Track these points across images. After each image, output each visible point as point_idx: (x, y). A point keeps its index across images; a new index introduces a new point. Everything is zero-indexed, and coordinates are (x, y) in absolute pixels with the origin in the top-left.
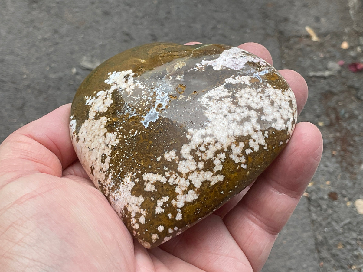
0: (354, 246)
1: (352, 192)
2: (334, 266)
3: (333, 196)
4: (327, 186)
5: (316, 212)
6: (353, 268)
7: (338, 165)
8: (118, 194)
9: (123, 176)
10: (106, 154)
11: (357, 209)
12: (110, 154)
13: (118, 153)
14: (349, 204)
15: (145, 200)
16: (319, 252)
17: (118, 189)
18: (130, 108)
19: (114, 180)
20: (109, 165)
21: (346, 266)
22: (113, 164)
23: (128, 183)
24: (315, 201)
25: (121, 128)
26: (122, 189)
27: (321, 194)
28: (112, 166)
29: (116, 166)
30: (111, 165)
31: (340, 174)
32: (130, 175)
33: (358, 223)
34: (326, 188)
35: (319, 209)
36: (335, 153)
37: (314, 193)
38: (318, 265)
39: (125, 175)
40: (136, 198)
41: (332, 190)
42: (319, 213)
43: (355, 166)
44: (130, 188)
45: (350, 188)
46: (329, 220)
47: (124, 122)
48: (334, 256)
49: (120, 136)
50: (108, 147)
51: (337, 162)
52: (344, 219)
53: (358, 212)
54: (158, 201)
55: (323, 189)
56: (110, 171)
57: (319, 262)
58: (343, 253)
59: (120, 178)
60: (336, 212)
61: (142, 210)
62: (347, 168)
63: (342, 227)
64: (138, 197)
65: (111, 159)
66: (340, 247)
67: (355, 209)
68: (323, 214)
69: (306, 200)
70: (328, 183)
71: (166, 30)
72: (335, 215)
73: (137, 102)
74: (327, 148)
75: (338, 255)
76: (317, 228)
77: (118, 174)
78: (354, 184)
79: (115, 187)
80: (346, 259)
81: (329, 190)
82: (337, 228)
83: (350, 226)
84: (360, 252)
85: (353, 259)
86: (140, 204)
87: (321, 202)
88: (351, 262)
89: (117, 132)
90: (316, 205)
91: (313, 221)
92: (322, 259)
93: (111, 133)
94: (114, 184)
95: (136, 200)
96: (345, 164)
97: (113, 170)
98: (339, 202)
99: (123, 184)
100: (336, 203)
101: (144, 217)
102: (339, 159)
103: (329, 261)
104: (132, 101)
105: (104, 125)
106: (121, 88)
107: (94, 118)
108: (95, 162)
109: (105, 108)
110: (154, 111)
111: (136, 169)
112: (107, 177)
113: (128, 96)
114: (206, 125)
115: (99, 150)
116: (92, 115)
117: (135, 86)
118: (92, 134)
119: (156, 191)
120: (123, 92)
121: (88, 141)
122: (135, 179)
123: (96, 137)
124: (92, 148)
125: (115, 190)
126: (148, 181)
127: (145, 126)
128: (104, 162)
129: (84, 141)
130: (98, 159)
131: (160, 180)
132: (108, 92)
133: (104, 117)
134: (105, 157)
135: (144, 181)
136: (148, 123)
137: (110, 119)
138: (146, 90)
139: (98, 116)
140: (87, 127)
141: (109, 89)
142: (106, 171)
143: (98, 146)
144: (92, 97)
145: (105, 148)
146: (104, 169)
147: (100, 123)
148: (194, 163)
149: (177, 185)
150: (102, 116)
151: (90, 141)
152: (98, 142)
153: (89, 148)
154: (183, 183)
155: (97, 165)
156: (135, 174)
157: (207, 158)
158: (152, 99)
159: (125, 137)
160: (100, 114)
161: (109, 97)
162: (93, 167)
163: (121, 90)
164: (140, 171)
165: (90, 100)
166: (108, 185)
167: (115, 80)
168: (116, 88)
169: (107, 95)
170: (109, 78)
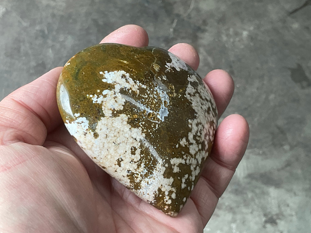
8: (152, 179)
10: (135, 147)
12: (140, 146)
13: (147, 145)
15: (174, 180)
17: (151, 174)
18: (144, 106)
19: (147, 168)
20: (141, 156)
22: (144, 155)
23: (160, 168)
25: (143, 123)
26: (156, 174)
28: (143, 157)
29: (147, 156)
30: (142, 156)
32: (160, 162)
39: (156, 163)
40: (168, 179)
44: (162, 173)
49: (145, 130)
50: (136, 140)
54: (182, 179)
56: (142, 161)
59: (152, 165)
61: (173, 188)
64: (169, 178)
65: (141, 150)
73: (147, 100)
77: (150, 162)
79: (148, 173)
86: (171, 184)
89: (142, 127)
93: (136, 128)
94: (147, 171)
95: (168, 181)
97: (145, 160)
99: (155, 170)
101: (175, 194)
104: (142, 99)
105: (126, 121)
106: (126, 88)
107: (112, 116)
108: (125, 155)
109: (121, 106)
110: (164, 108)
111: (164, 156)
112: (139, 166)
113: (137, 95)
114: (196, 116)
115: (127, 144)
116: (107, 113)
117: (138, 85)
118: (115, 130)
119: (180, 171)
120: (130, 91)
121: (112, 137)
122: (165, 165)
123: (121, 133)
124: (119, 143)
125: (149, 176)
126: (174, 165)
127: (162, 121)
128: (135, 154)
129: (107, 137)
130: (128, 152)
131: (181, 162)
132: (114, 91)
133: (123, 114)
134: (135, 149)
135: (172, 165)
136: (163, 118)
137: (130, 116)
138: (148, 89)
139: (116, 114)
140: (106, 124)
141: (114, 88)
142: (138, 161)
143: (125, 140)
144: (97, 95)
145: (134, 142)
146: (135, 160)
147: (121, 120)
148: (197, 145)
149: (191, 164)
150: (120, 114)
151: (115, 136)
152: (124, 137)
153: (115, 143)
154: (194, 162)
155: (127, 156)
156: (164, 161)
157: (202, 141)
158: (158, 97)
159: (149, 131)
160: (117, 111)
161: (119, 96)
162: (121, 159)
163: (126, 89)
164: (168, 157)
165: (97, 98)
166: (140, 173)
167: (114, 80)
168: (121, 87)
169: (115, 94)
170: (104, 77)
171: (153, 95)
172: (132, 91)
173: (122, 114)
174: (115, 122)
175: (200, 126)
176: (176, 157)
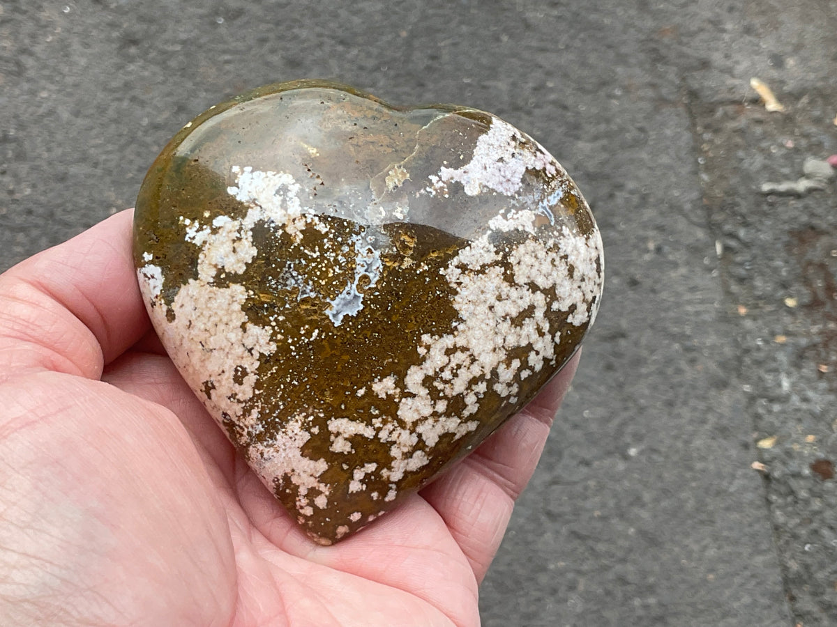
3: (823, 470)
8: (272, 448)
9: (285, 417)
10: (246, 368)
12: (256, 369)
13: (274, 371)
15: (330, 468)
17: (272, 439)
18: (300, 277)
19: (264, 423)
20: (254, 392)
22: (261, 391)
23: (295, 432)
24: (782, 481)
25: (281, 318)
26: (282, 443)
28: (259, 394)
29: (269, 396)
30: (257, 392)
32: (300, 418)
34: (807, 452)
37: (778, 464)
39: (289, 418)
40: (312, 462)
41: (821, 454)
44: (299, 443)
46: (815, 525)
47: (287, 306)
49: (279, 337)
50: (252, 355)
54: (355, 471)
56: (256, 404)
59: (277, 420)
60: (831, 506)
61: (322, 485)
64: (316, 461)
65: (257, 380)
69: (759, 480)
70: (811, 438)
73: (314, 265)
77: (274, 413)
79: (265, 435)
81: (814, 455)
82: (834, 542)
86: (319, 474)
89: (273, 327)
91: (777, 529)
93: (259, 326)
94: (263, 430)
95: (312, 466)
97: (262, 403)
99: (283, 432)
100: (829, 484)
101: (324, 497)
104: (302, 260)
105: (239, 303)
106: (273, 222)
107: (213, 283)
108: (219, 378)
109: (240, 265)
110: (352, 292)
111: (314, 408)
112: (246, 412)
113: (292, 247)
114: (456, 328)
115: (230, 356)
116: (206, 272)
117: (306, 222)
118: (210, 316)
119: (354, 452)
120: (280, 232)
121: (199, 329)
122: (311, 427)
123: (221, 327)
124: (211, 348)
125: (266, 440)
126: (338, 434)
127: (333, 323)
128: (241, 383)
129: (190, 325)
130: (227, 374)
131: (361, 433)
132: (241, 224)
133: (239, 284)
134: (245, 373)
135: (330, 433)
136: (341, 317)
137: (254, 295)
138: (331, 236)
139: (223, 279)
140: (194, 298)
141: (244, 216)
142: (245, 402)
143: (225, 346)
144: (200, 224)
145: (244, 356)
146: (240, 396)
147: (229, 297)
148: (429, 402)
149: (395, 442)
150: (234, 282)
151: (206, 330)
152: (226, 339)
153: (203, 346)
154: (406, 439)
155: (223, 383)
156: (311, 418)
157: (454, 394)
158: (348, 262)
159: (290, 341)
160: (228, 274)
161: (247, 239)
162: (212, 384)
163: (272, 225)
164: (323, 412)
165: (197, 231)
166: (248, 428)
167: (254, 195)
168: (261, 217)
169: (239, 231)
170: (236, 181)
171: (337, 255)
172: (285, 234)
173: (237, 283)
174: (215, 299)
175: (459, 357)
176: (348, 417)
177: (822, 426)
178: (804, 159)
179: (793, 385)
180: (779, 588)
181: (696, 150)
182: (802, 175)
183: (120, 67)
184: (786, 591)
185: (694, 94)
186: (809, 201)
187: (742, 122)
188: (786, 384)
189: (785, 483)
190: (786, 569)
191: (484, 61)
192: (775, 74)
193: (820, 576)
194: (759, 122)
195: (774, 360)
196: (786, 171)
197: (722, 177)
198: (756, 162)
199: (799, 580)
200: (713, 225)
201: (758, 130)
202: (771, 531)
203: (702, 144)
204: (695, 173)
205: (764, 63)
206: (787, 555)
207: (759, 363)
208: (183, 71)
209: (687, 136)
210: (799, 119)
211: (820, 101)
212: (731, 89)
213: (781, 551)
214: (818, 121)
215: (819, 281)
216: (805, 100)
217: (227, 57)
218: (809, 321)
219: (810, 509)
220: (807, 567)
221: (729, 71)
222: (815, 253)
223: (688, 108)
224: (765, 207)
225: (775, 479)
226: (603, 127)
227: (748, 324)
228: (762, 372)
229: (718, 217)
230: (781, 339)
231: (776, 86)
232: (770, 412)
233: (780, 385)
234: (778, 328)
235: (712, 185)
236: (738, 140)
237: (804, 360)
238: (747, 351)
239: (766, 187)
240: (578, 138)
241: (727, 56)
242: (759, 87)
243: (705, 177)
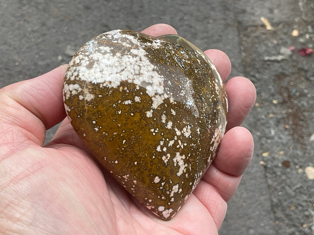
0: (305, 207)
1: (303, 160)
2: (287, 225)
3: (286, 164)
4: (281, 155)
5: (271, 178)
6: (304, 226)
7: (290, 137)
11: (307, 175)
14: (300, 171)
16: (274, 212)
21: (298, 225)
24: (271, 169)
27: (275, 163)
31: (292, 145)
33: (308, 187)
34: (280, 158)
35: (274, 175)
36: (287, 127)
37: (269, 162)
38: (274, 224)
41: (286, 159)
42: (274, 179)
43: (305, 137)
45: (301, 157)
46: (283, 185)
48: (287, 216)
51: (289, 135)
52: (296, 184)
53: (308, 177)
55: (277, 158)
57: (275, 221)
58: (295, 213)
60: (289, 178)
62: (298, 140)
63: (295, 191)
66: (293, 208)
67: (305, 175)
68: (278, 179)
69: (262, 168)
70: (282, 153)
71: (139, 22)
72: (288, 181)
74: (280, 122)
75: (291, 215)
76: (273, 191)
78: (305, 153)
80: (298, 218)
81: (283, 159)
82: (290, 191)
83: (301, 190)
84: (310, 212)
85: (304, 219)
87: (276, 170)
88: (302, 221)
90: (271, 172)
91: (269, 186)
92: (277, 219)
96: (296, 136)
98: (292, 169)
100: (288, 170)
102: (291, 132)
103: (283, 220)
177: (286, 148)
178: (280, 48)
179: (276, 133)
180: (269, 208)
181: (240, 44)
182: (279, 54)
183: (20, 8)
184: (272, 209)
185: (240, 23)
186: (282, 64)
187: (257, 33)
188: (273, 132)
189: (272, 169)
190: (272, 201)
191: (161, 8)
192: (270, 15)
193: (285, 204)
194: (264, 34)
195: (268, 123)
196: (274, 52)
197: (250, 54)
198: (263, 49)
199: (277, 206)
200: (246, 72)
201: (264, 37)
202: (266, 187)
203: (242, 42)
204: (240, 53)
205: (266, 11)
206: (273, 196)
207: (263, 124)
208: (45, 10)
209: (237, 39)
210: (279, 33)
211: (286, 26)
212: (254, 21)
213: (270, 195)
214: (286, 34)
215: (285, 94)
216: (281, 26)
217: (61, 5)
218: (281, 109)
219: (281, 179)
220: (280, 201)
221: (253, 14)
222: (284, 83)
223: (238, 28)
224: (266, 66)
225: (269, 168)
226: (205, 35)
227: (259, 110)
228: (263, 128)
229: (248, 69)
230: (271, 115)
231: (270, 20)
232: (267, 143)
233: (270, 133)
234: (270, 111)
235: (246, 57)
236: (256, 40)
237: (280, 123)
238: (259, 120)
239: (266, 58)
240: (196, 39)
241: (252, 9)
242: (264, 20)
243: (244, 54)
